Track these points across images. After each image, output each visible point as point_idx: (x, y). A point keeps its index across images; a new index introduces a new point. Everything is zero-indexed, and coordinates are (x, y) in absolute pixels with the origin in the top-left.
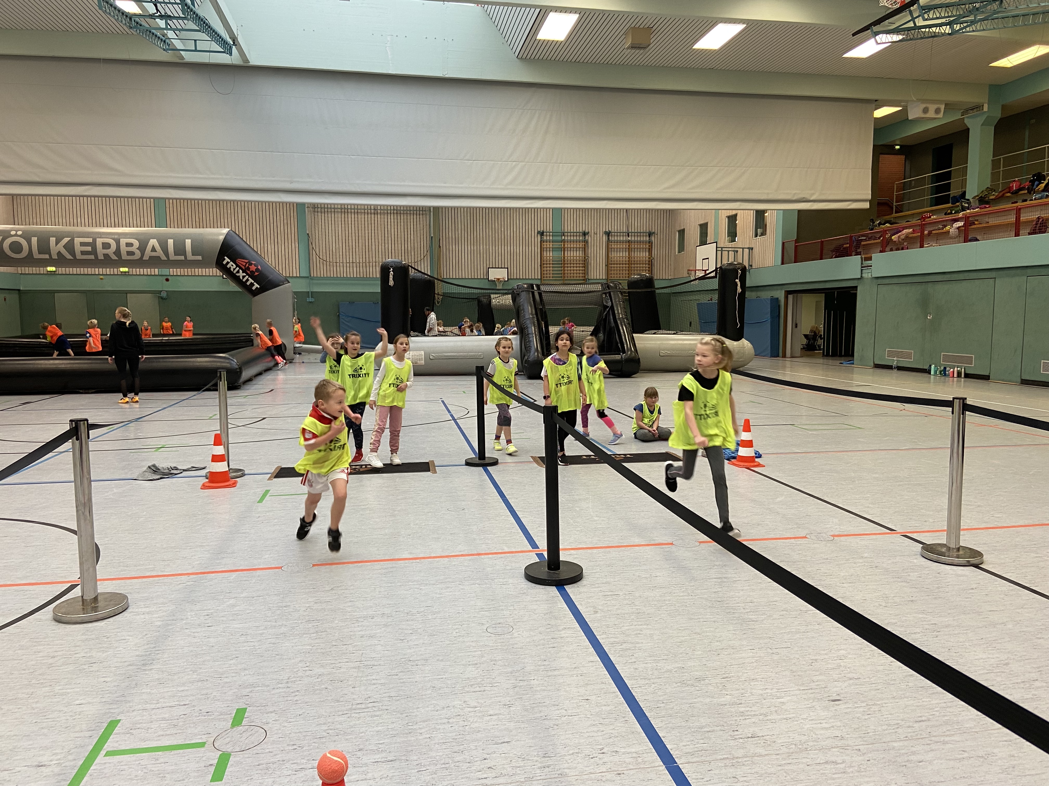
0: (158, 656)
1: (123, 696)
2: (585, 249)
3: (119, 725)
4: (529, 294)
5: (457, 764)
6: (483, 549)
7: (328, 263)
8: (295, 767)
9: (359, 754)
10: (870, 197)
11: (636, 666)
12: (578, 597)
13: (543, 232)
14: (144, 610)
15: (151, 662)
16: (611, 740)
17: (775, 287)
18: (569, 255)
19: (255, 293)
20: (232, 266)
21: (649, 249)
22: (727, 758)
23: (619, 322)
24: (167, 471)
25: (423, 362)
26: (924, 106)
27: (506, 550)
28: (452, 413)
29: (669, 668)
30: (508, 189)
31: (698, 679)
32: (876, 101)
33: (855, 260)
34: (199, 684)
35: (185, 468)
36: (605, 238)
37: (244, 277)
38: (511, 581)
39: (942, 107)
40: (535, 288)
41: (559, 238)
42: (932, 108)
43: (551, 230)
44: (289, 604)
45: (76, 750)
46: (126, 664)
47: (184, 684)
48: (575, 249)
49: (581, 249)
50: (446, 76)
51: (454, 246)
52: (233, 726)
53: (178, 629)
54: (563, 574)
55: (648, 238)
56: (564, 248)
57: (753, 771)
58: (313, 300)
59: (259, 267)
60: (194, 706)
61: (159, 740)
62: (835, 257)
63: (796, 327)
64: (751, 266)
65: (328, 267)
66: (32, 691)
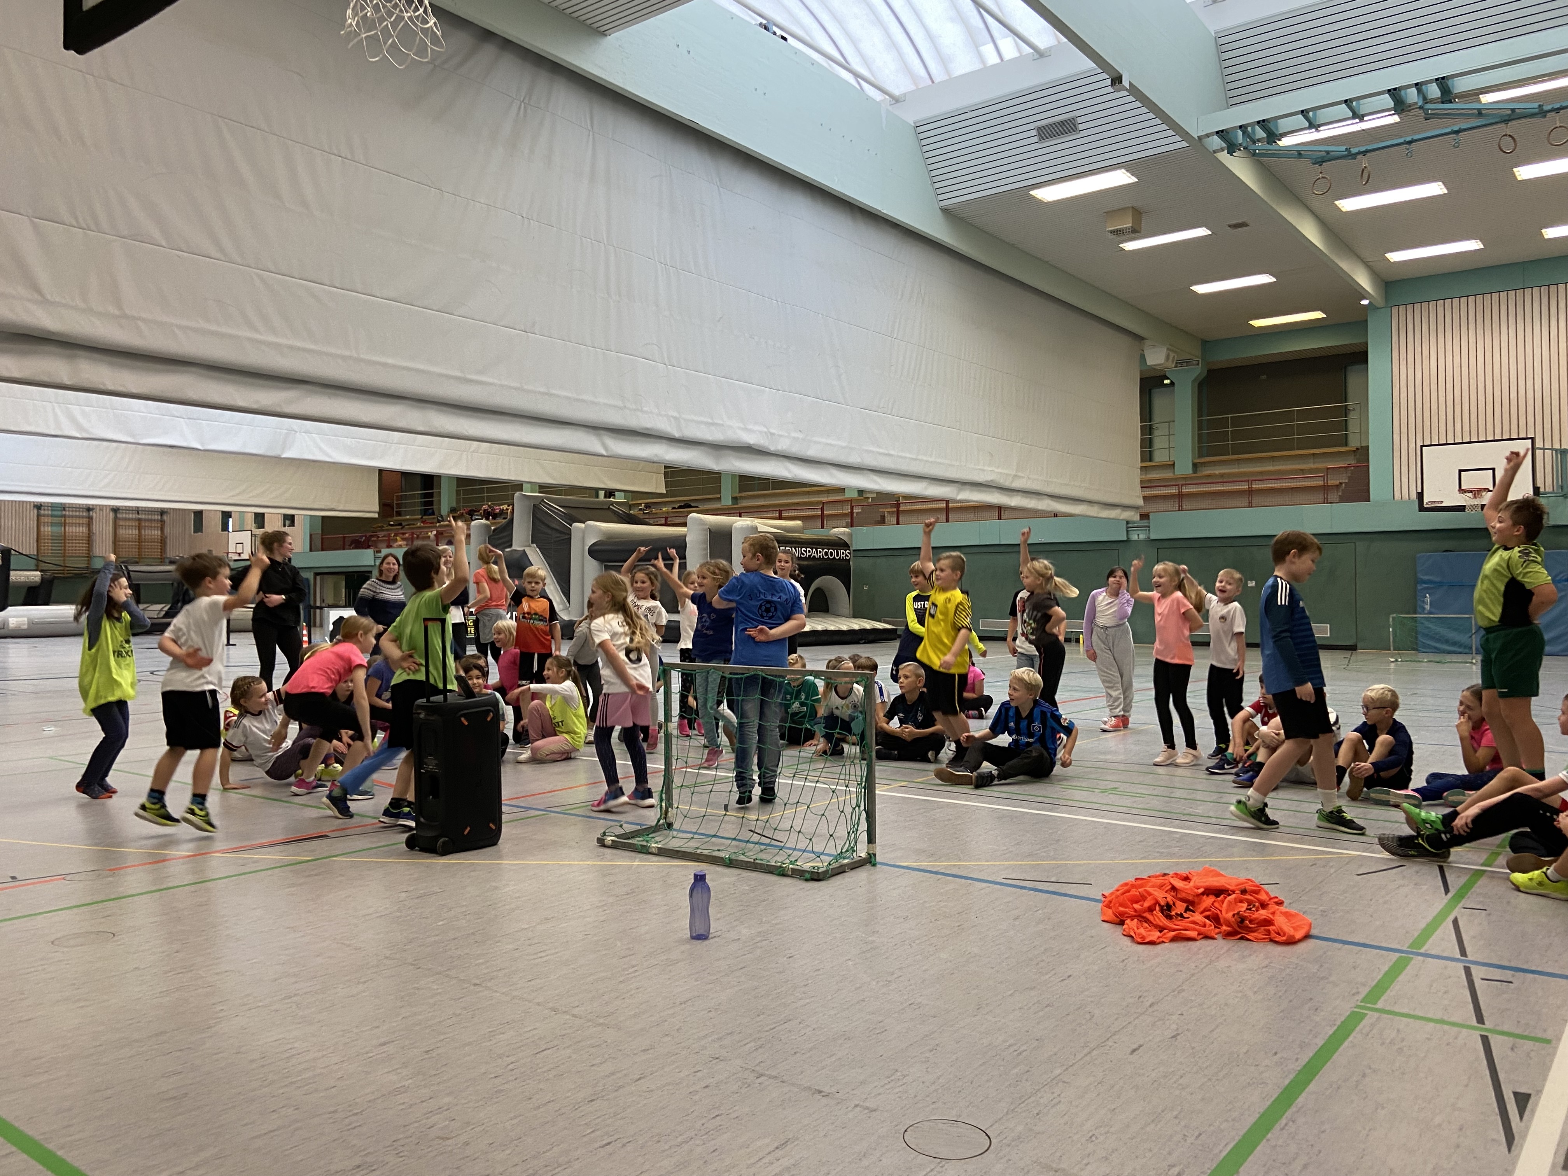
2: (89, 525)
13: (41, 506)
18: (71, 530)
21: (161, 527)
33: (370, 552)
36: (112, 515)
41: (59, 513)
48: (78, 525)
49: (84, 525)
55: (159, 517)
56: (65, 523)
62: (354, 549)
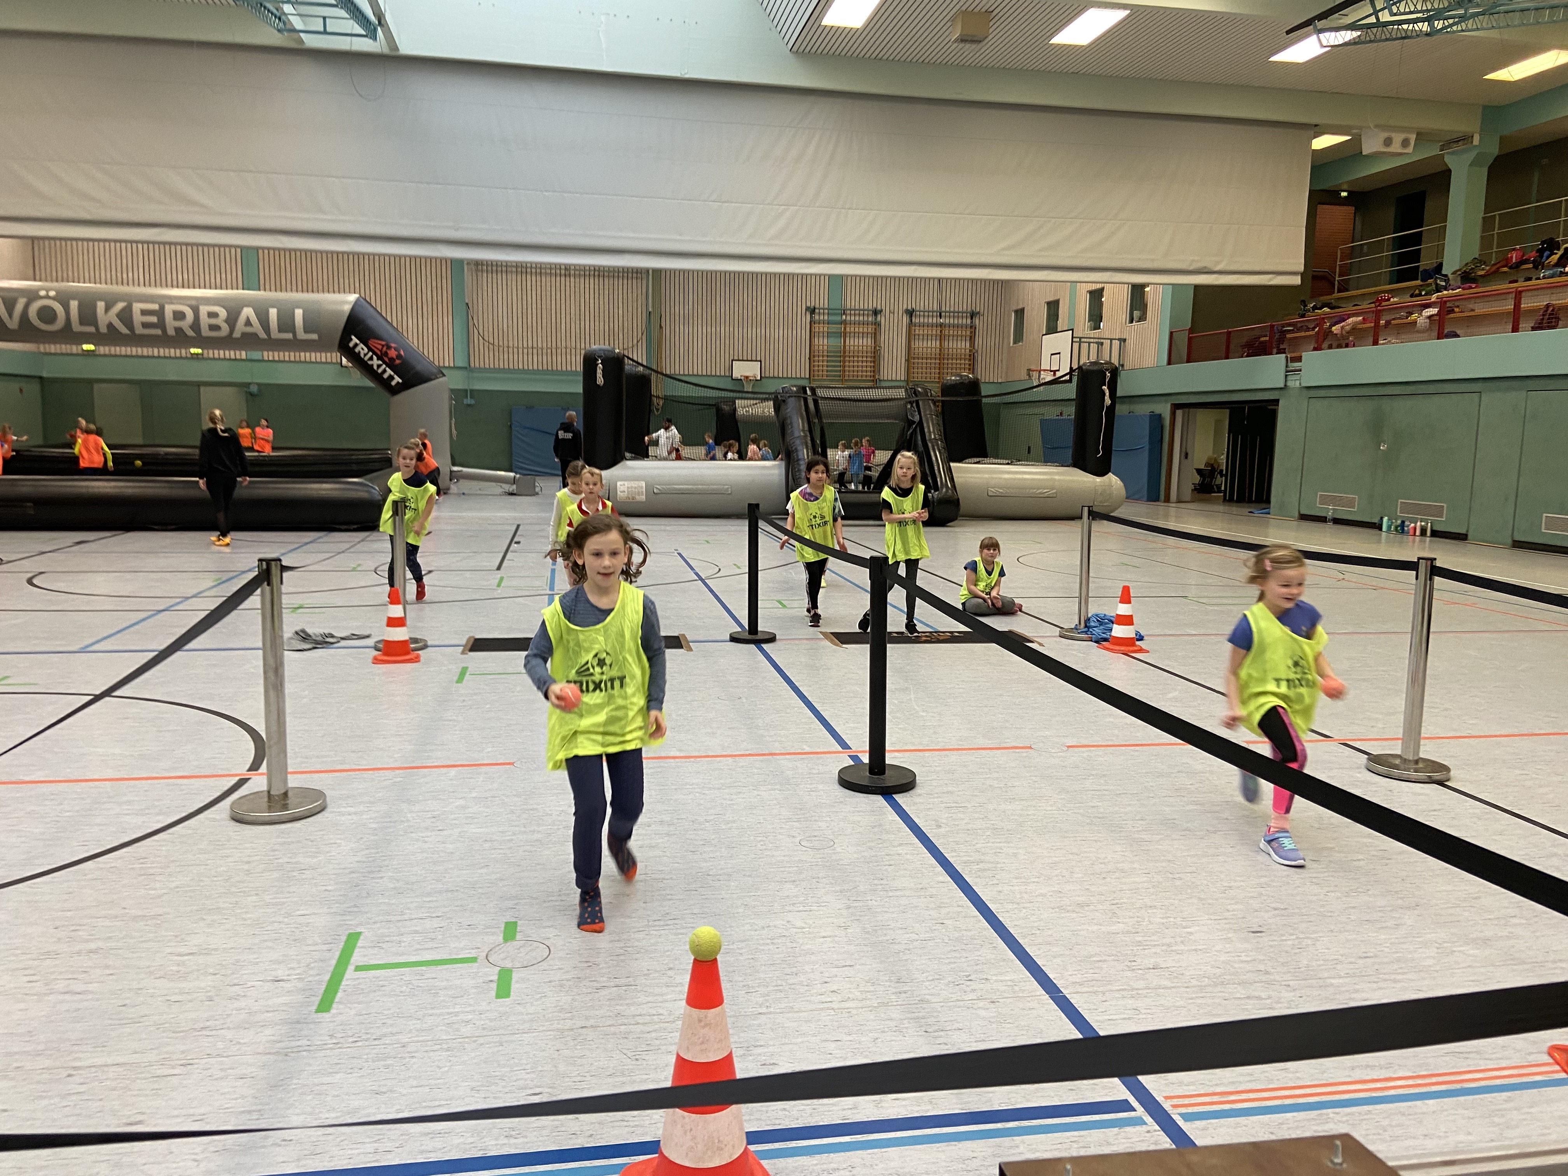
0: (386, 863)
1: (355, 906)
2: (875, 335)
3: (362, 937)
4: (800, 401)
5: (793, 986)
6: (777, 748)
7: (496, 349)
8: (595, 984)
9: (670, 973)
10: (1301, 268)
11: (1000, 889)
12: (913, 808)
13: (815, 308)
14: (349, 809)
15: (378, 869)
16: (978, 967)
17: (1156, 398)
18: (852, 343)
19: (395, 391)
20: (362, 349)
21: (971, 337)
22: (1125, 990)
23: (930, 445)
24: (320, 638)
25: (643, 498)
26: (1386, 135)
27: (807, 749)
28: (697, 570)
29: (1043, 891)
30: (772, 245)
31: (1081, 905)
32: (1316, 126)
33: (1277, 361)
34: (449, 894)
35: (342, 635)
36: (905, 319)
37: (379, 366)
38: (820, 787)
39: (1413, 137)
40: (809, 392)
41: (838, 318)
42: (1398, 138)
43: (826, 306)
44: (535, 806)
45: (316, 964)
46: (347, 871)
47: (429, 894)
48: (861, 335)
49: (870, 335)
50: (687, 76)
51: (682, 327)
52: (506, 940)
53: (401, 833)
54: (889, 779)
55: (969, 321)
56: (845, 333)
57: (1157, 1004)
58: (473, 402)
59: (402, 353)
60: (450, 918)
61: (418, 954)
62: (1247, 356)
63: (1186, 458)
64: (1123, 366)
65: (496, 354)
66: (234, 900)
